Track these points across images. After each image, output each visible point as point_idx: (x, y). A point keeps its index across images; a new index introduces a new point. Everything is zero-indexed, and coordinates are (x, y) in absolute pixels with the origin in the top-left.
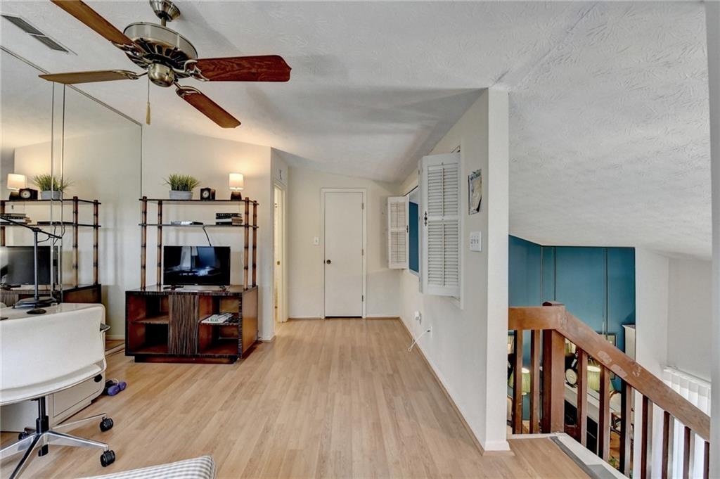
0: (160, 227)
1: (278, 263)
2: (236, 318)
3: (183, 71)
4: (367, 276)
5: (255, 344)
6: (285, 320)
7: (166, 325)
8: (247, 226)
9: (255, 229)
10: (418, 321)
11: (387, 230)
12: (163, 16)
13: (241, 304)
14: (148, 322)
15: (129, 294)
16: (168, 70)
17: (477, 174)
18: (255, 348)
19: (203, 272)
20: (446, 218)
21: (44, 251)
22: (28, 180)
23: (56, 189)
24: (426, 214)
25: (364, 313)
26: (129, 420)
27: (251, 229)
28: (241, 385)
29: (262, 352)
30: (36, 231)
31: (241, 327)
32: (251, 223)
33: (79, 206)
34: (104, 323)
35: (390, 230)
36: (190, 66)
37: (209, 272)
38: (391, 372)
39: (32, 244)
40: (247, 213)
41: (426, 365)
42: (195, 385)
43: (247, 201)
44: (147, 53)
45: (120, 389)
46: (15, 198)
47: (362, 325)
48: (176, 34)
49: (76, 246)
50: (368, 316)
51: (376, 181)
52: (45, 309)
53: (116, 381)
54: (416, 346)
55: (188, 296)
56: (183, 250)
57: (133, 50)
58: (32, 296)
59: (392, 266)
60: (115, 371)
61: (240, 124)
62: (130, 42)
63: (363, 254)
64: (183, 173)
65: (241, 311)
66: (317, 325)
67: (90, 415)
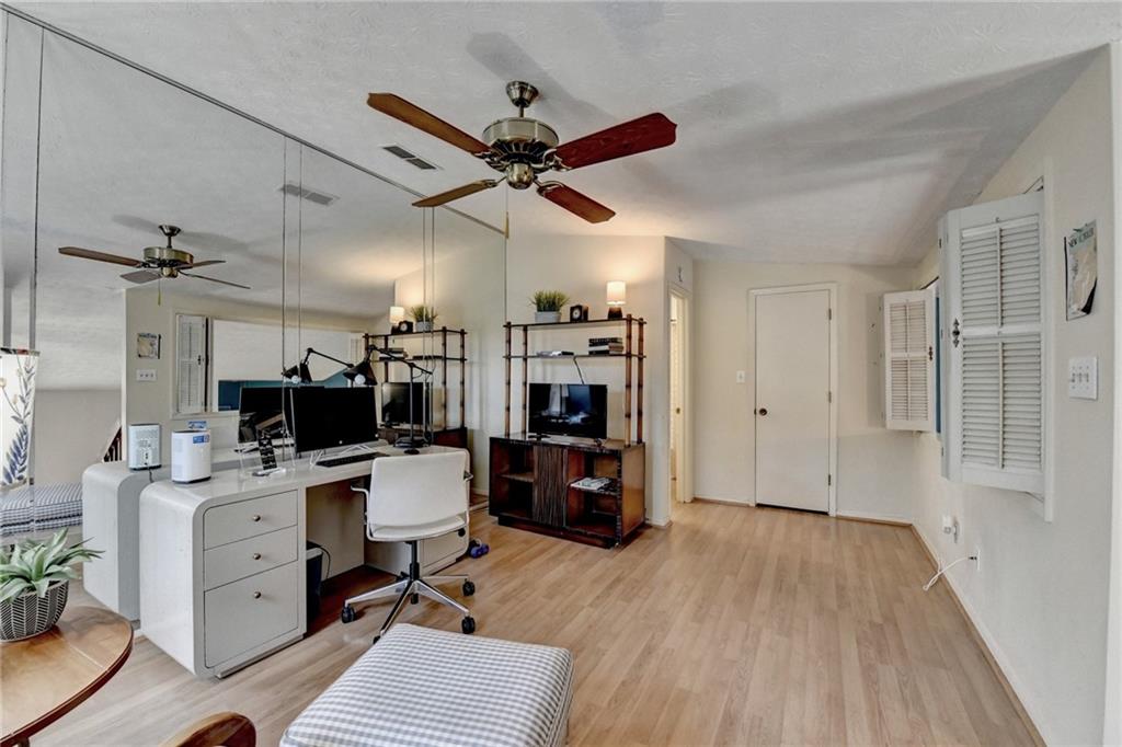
0: (525, 360)
1: (678, 411)
2: (615, 484)
3: (541, 166)
4: (839, 440)
5: (640, 528)
6: (688, 500)
7: (530, 484)
8: (629, 355)
9: (640, 360)
10: (952, 535)
11: (882, 355)
12: (521, 103)
13: (620, 466)
14: (512, 477)
15: (493, 440)
16: (526, 167)
17: (1087, 233)
18: (640, 534)
19: (576, 419)
20: (1008, 329)
21: (418, 386)
22: (406, 313)
23: (427, 320)
24: (956, 323)
25: (833, 505)
26: (491, 591)
27: (635, 360)
28: (618, 580)
29: (651, 541)
30: (412, 366)
31: (621, 499)
32: (635, 351)
33: (448, 337)
34: (468, 471)
35: (889, 355)
36: (549, 158)
37: (582, 419)
38: (878, 619)
39: (409, 381)
40: (629, 337)
41: (966, 625)
42: (562, 566)
43: (629, 320)
44: (505, 154)
45: (483, 551)
46: (396, 331)
47: (828, 528)
48: (533, 121)
49: (445, 383)
50: (843, 513)
51: (857, 266)
52: (418, 449)
53: (480, 542)
54: (941, 579)
55: (555, 450)
56: (553, 390)
57: (490, 156)
58: (408, 435)
59: (894, 423)
60: (479, 531)
61: (614, 214)
62: (486, 148)
63: (830, 400)
64: (549, 289)
65: (620, 477)
66: (741, 514)
67: (457, 573)
